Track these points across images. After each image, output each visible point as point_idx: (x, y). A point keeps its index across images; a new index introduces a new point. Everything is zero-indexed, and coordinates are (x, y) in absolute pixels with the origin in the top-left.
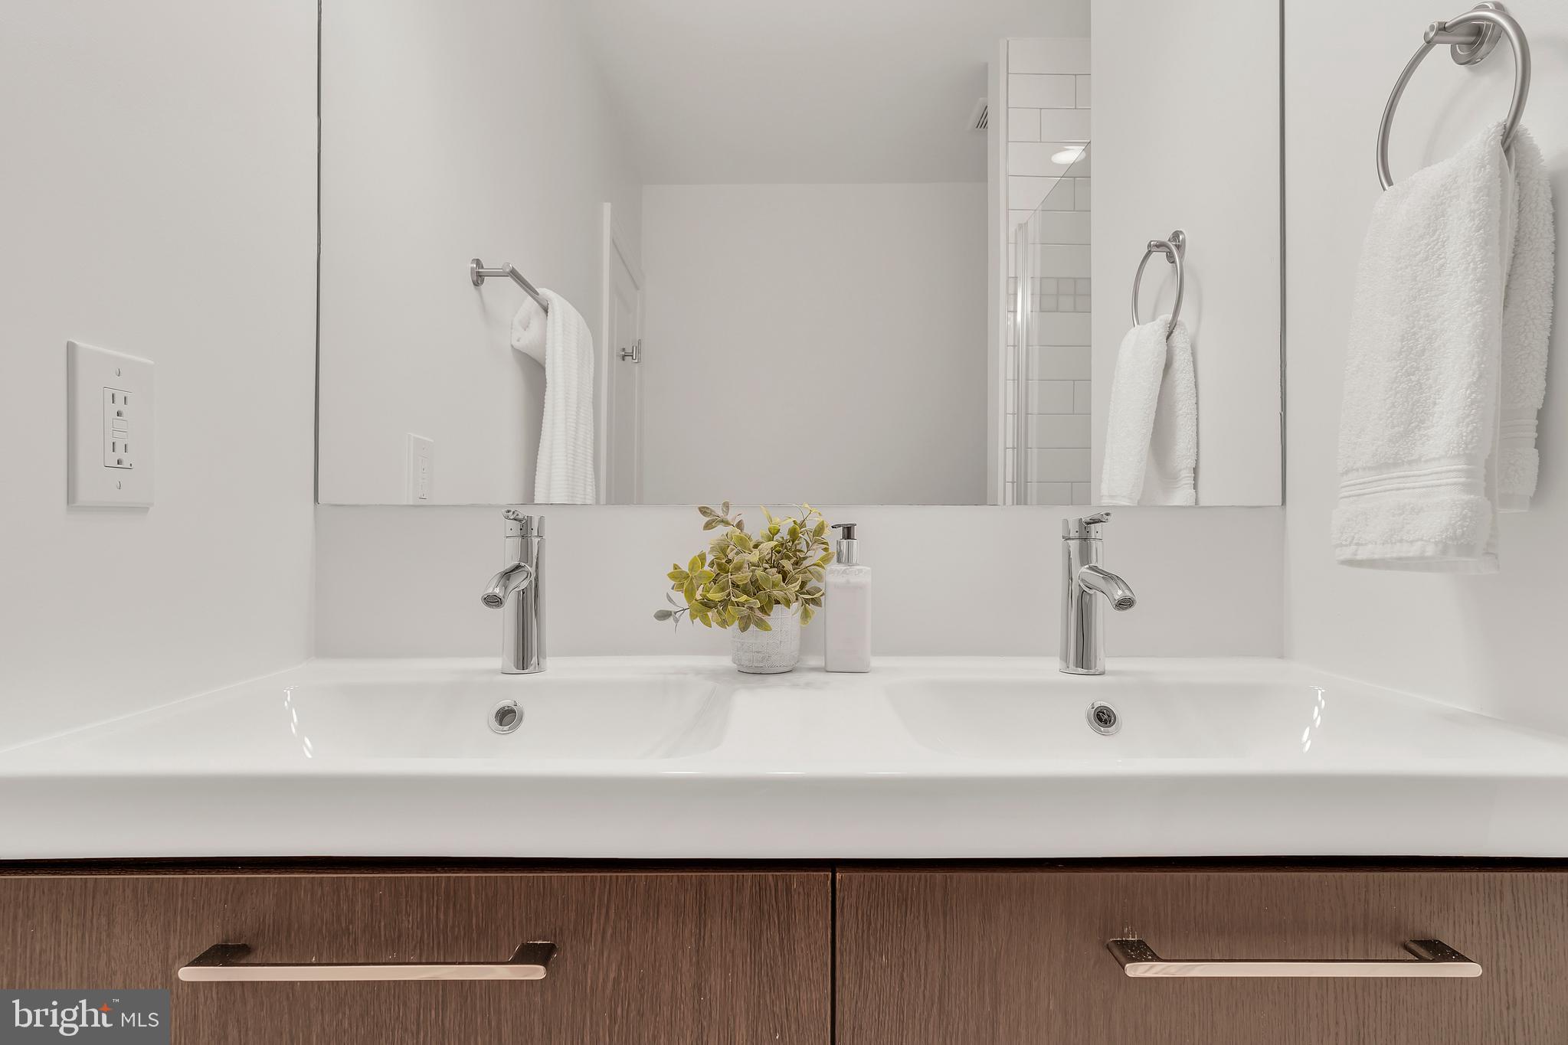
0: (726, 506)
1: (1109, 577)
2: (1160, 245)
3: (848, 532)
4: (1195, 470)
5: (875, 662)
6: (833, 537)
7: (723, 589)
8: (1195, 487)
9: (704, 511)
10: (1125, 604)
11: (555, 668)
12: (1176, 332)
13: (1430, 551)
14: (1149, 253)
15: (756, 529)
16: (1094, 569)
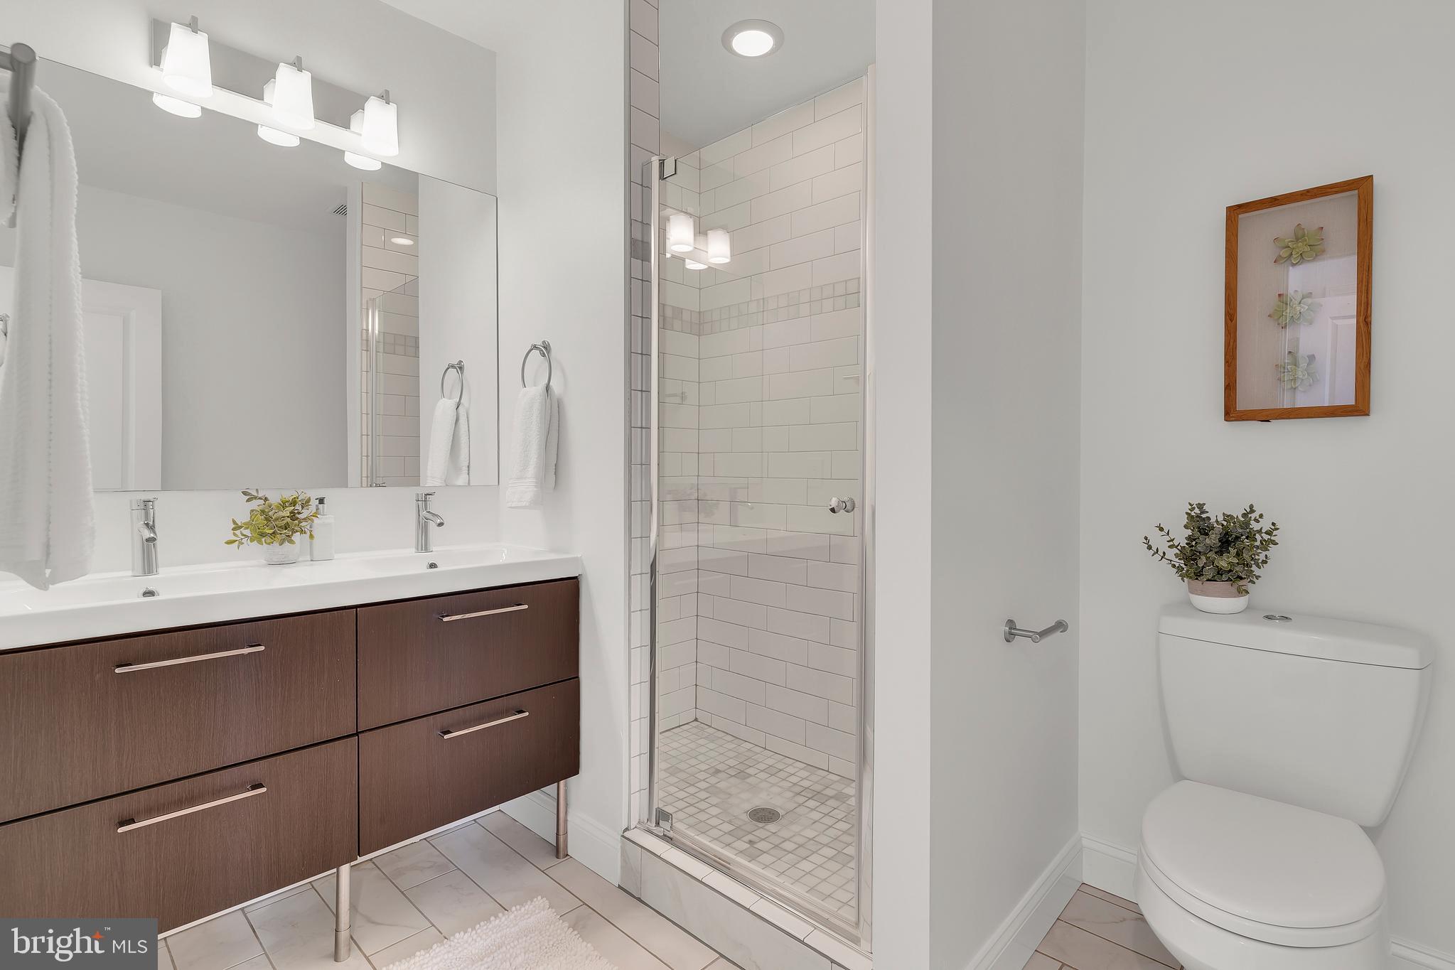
0: (257, 490)
1: (434, 515)
2: (453, 367)
3: (321, 501)
4: (468, 467)
5: (336, 556)
6: (314, 503)
7: (271, 529)
8: (468, 474)
9: (245, 493)
10: (441, 524)
11: (164, 572)
12: (460, 407)
13: (527, 504)
14: (448, 368)
15: (275, 499)
16: (429, 512)
